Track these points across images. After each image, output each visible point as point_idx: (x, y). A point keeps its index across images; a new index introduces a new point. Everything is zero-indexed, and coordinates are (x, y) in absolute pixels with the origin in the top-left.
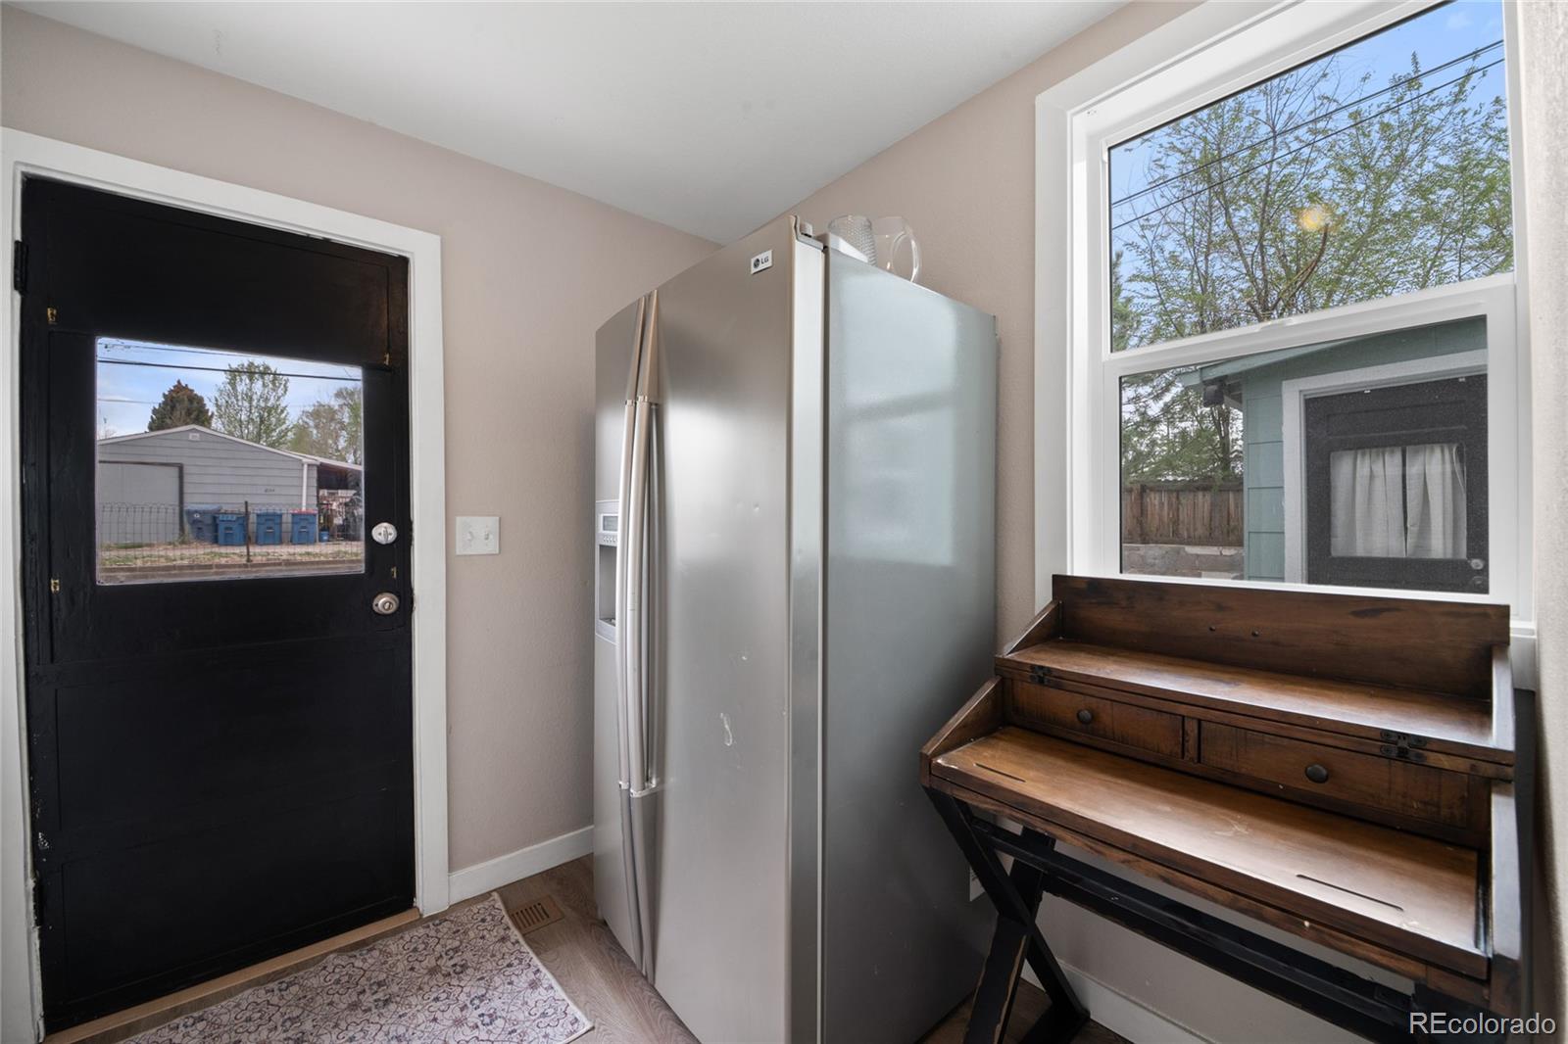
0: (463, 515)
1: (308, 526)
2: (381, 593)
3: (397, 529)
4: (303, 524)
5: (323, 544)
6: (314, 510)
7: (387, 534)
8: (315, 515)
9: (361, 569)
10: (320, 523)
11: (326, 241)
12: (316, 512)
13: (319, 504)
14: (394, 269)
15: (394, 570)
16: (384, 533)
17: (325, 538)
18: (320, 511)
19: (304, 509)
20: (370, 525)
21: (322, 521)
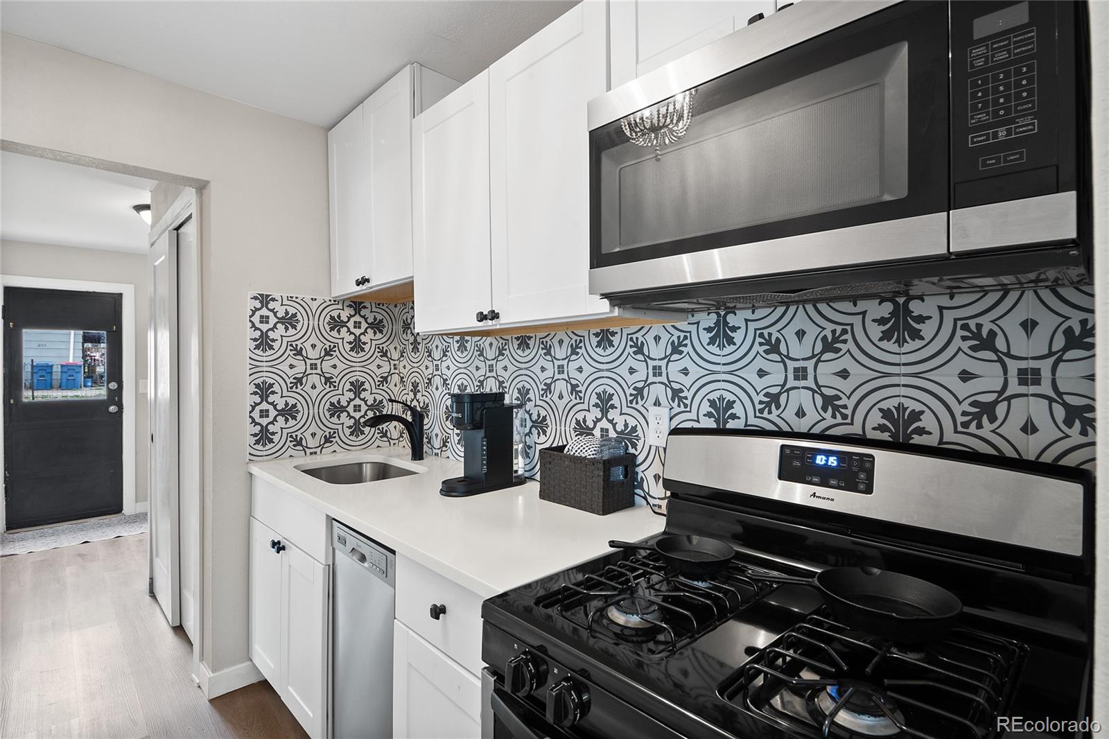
0: (142, 379)
1: (74, 374)
2: (112, 405)
3: (118, 384)
4: (70, 373)
5: (88, 389)
6: (80, 361)
7: (114, 386)
8: (81, 366)
9: (105, 398)
10: (85, 372)
11: (87, 292)
12: (82, 363)
13: (84, 356)
14: (117, 299)
15: (116, 398)
16: (113, 386)
17: (89, 384)
18: (85, 361)
19: (71, 361)
20: (108, 383)
21: (86, 370)
